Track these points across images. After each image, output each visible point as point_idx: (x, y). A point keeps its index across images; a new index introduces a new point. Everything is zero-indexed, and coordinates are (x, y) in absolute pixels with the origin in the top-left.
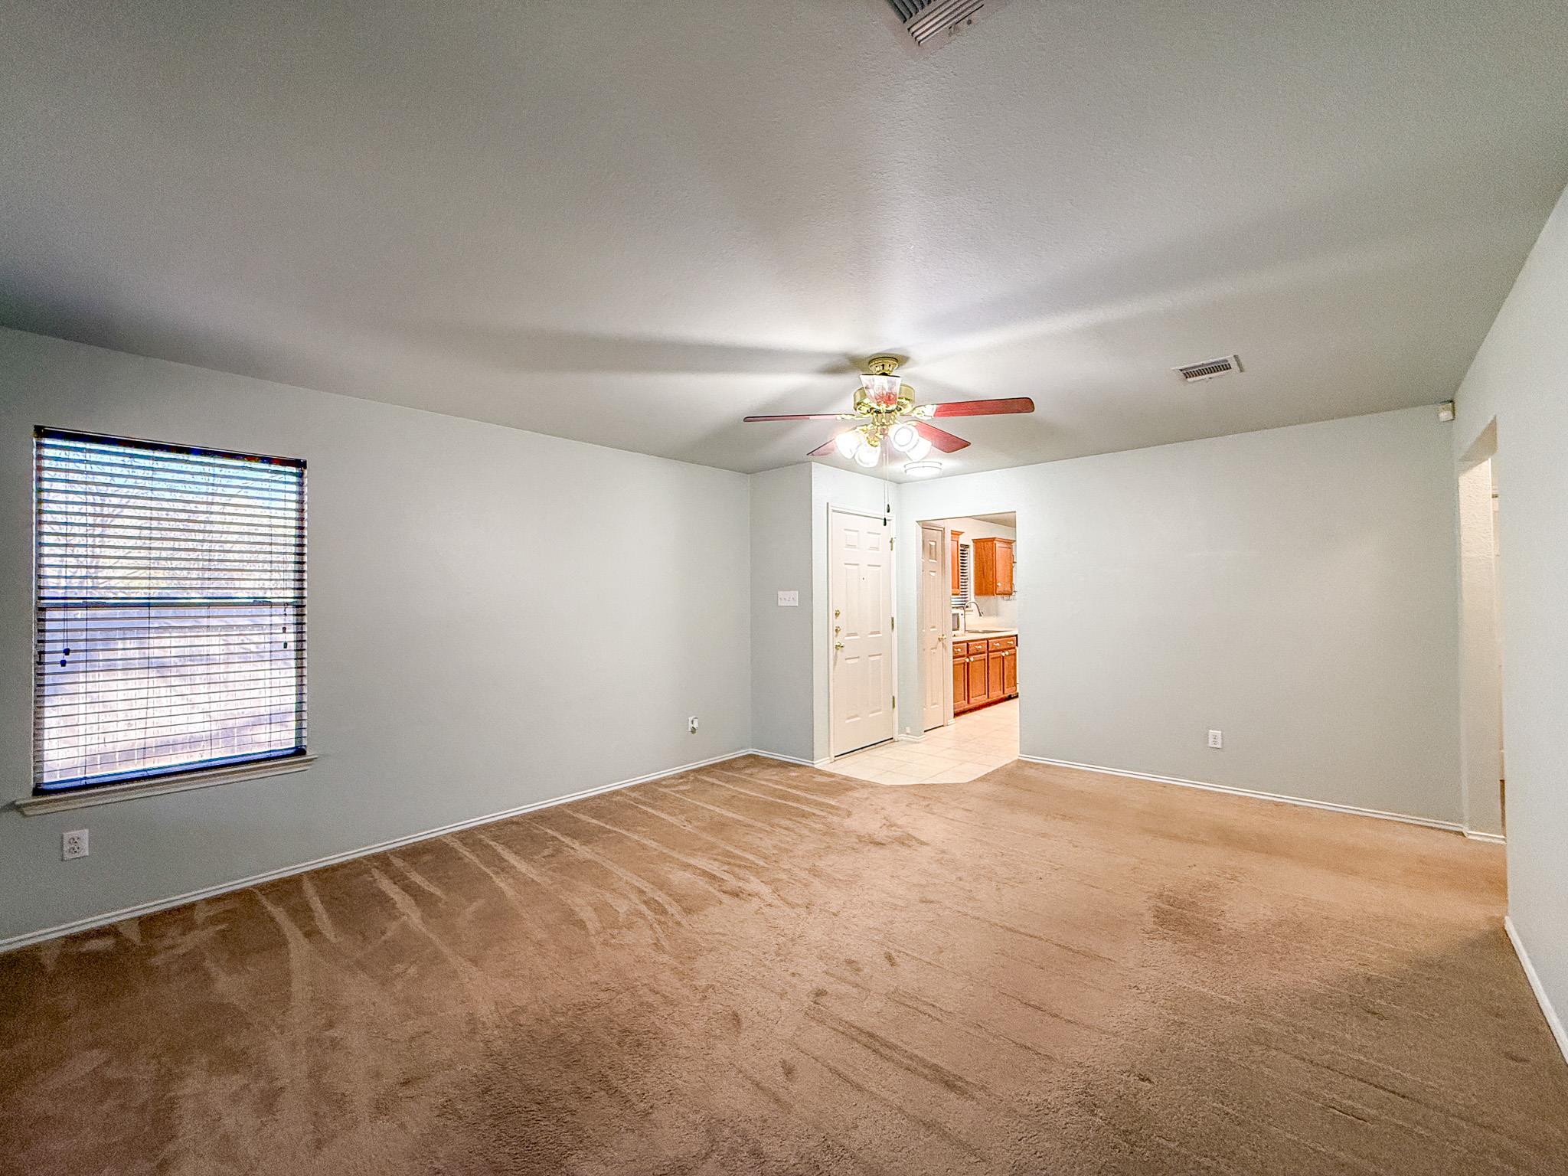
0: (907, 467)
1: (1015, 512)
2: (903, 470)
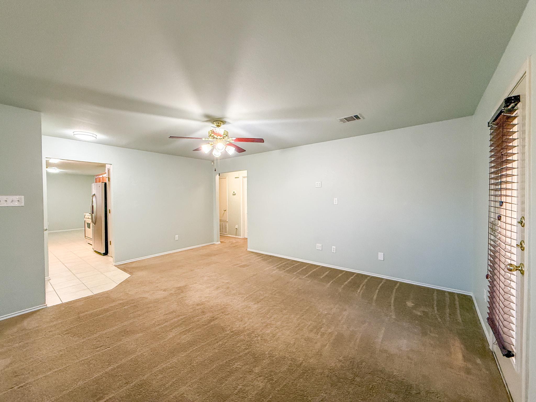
0: (75, 133)
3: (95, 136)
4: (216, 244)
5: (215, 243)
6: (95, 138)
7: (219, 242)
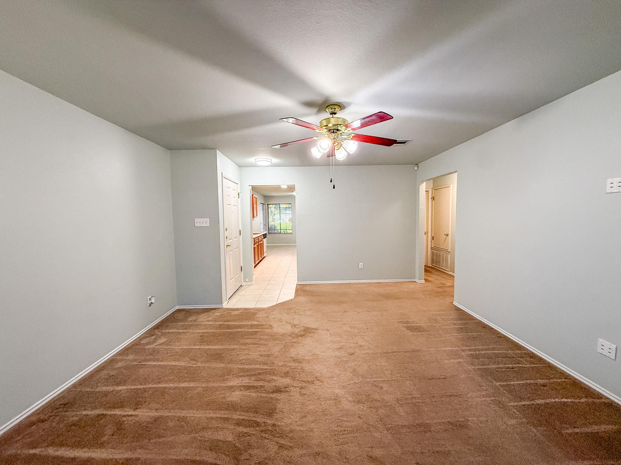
0: (256, 160)
1: (295, 185)
2: (255, 161)
3: (270, 161)
4: (418, 282)
5: (416, 281)
6: (271, 163)
7: (423, 281)
